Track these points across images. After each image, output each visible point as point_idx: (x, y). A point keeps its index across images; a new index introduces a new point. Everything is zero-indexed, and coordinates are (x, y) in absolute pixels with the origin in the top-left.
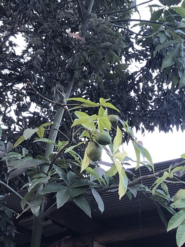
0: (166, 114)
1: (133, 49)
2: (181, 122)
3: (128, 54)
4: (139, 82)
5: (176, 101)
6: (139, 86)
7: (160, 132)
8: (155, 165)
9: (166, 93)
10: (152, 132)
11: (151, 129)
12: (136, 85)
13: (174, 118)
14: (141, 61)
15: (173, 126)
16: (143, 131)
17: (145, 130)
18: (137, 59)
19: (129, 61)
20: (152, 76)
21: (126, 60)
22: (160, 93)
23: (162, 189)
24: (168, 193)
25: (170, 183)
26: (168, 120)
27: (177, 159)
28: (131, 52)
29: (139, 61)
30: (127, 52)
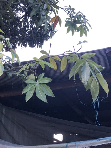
0: (33, 39)
1: (20, 5)
2: (39, 44)
3: (17, 8)
4: (21, 22)
5: (38, 33)
6: (21, 24)
7: (29, 47)
8: (22, 62)
9: (34, 29)
10: (26, 47)
11: (25, 45)
12: (20, 23)
13: (36, 41)
14: (23, 12)
15: (36, 45)
16: (22, 46)
17: (23, 46)
18: (22, 11)
19: (17, 11)
20: (28, 20)
21: (16, 11)
22: (32, 29)
23: (25, 74)
24: (27, 76)
25: (28, 72)
26: (34, 42)
27: (31, 61)
28: (18, 7)
29: (22, 12)
30: (17, 7)
